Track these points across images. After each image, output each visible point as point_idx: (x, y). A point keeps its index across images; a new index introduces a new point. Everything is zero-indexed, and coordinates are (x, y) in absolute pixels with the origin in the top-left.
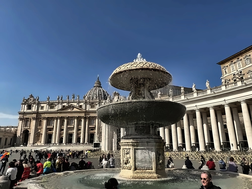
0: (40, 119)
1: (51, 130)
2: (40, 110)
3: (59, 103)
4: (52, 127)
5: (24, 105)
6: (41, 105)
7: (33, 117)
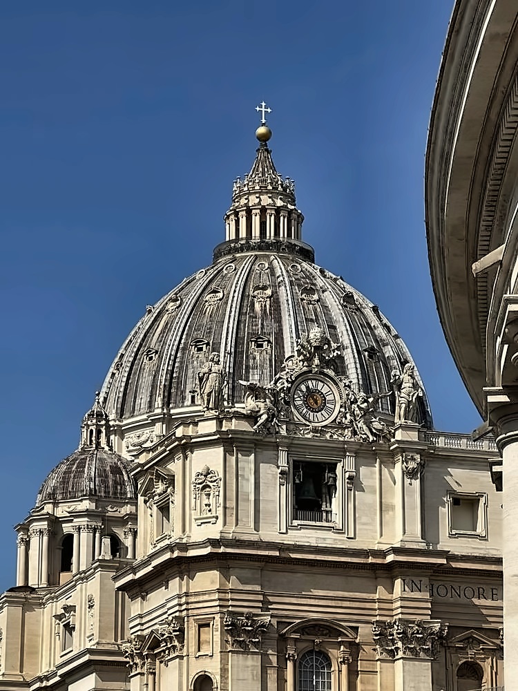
2: (452, 541)
5: (252, 456)
6: (448, 478)
7: (395, 623)
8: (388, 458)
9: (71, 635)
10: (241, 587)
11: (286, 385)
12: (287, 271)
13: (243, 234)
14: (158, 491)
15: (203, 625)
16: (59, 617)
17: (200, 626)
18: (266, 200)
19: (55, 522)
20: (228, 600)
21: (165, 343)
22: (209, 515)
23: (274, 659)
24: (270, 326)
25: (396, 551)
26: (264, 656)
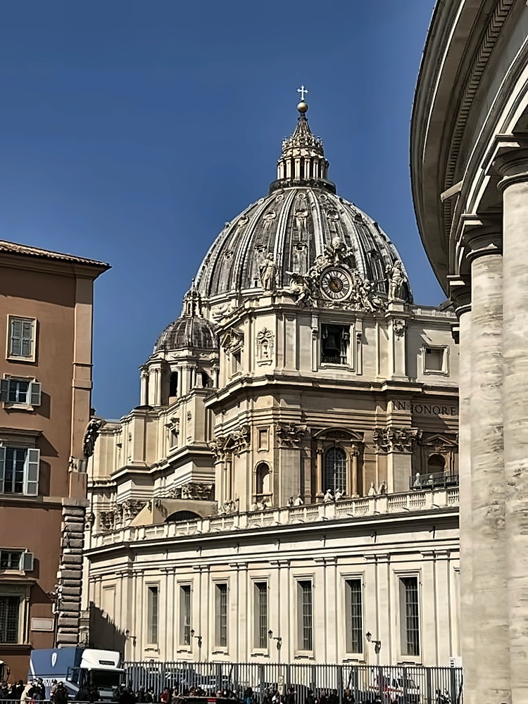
2: (423, 377)
5: (295, 321)
6: (423, 336)
7: (388, 430)
8: (384, 322)
9: (177, 437)
10: (287, 406)
11: (317, 274)
12: (318, 200)
13: (289, 175)
14: (233, 344)
15: (262, 431)
16: (169, 426)
17: (261, 432)
18: (304, 152)
19: (165, 364)
20: (279, 415)
21: (238, 247)
22: (267, 359)
23: (309, 453)
24: (307, 236)
25: (388, 383)
26: (303, 451)
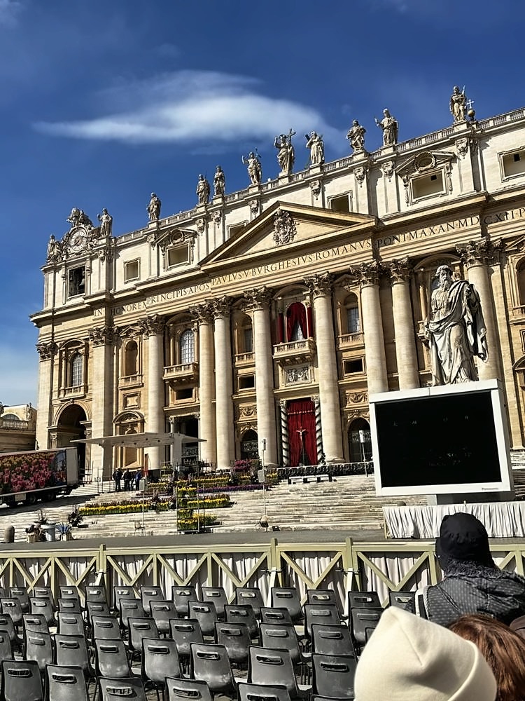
0: (127, 336)
1: (187, 394)
2: (121, 285)
3: (207, 218)
4: (190, 371)
5: (53, 274)
23: (58, 361)
